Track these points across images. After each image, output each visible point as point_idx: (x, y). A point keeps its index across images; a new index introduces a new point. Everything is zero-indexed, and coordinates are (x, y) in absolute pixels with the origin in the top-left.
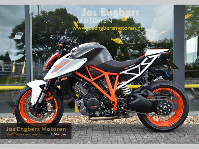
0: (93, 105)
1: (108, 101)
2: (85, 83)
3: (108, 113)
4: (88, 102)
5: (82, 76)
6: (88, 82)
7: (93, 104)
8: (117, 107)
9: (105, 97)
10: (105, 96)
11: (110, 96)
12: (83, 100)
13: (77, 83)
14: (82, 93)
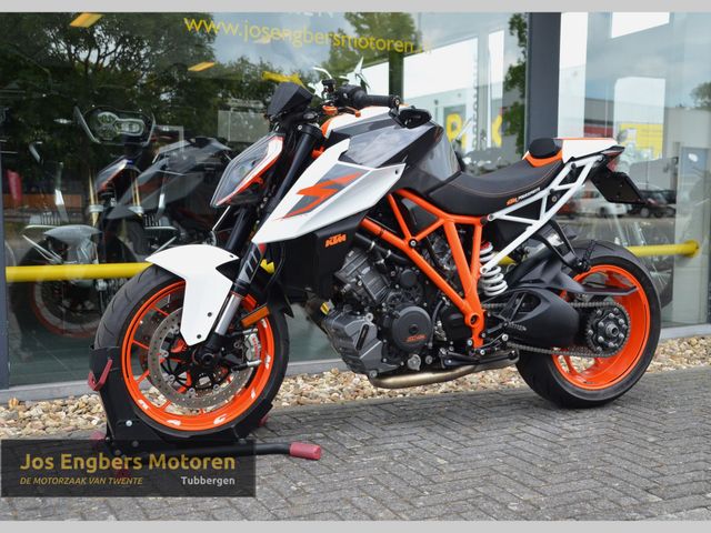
0: (413, 331)
1: (454, 317)
2: (384, 255)
3: (453, 358)
4: (396, 322)
5: (377, 228)
6: (395, 249)
7: (414, 328)
8: (483, 335)
9: (447, 303)
10: (448, 298)
11: (463, 297)
12: (372, 317)
13: (350, 255)
14: (366, 290)
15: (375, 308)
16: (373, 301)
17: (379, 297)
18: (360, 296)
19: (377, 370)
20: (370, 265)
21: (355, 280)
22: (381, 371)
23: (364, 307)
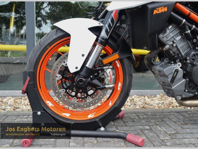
12: (181, 65)
13: (169, 28)
14: (178, 50)
15: (183, 60)
16: (182, 56)
17: (185, 54)
18: (174, 53)
19: (181, 96)
20: (181, 35)
21: (171, 43)
22: (184, 96)
23: (176, 59)
